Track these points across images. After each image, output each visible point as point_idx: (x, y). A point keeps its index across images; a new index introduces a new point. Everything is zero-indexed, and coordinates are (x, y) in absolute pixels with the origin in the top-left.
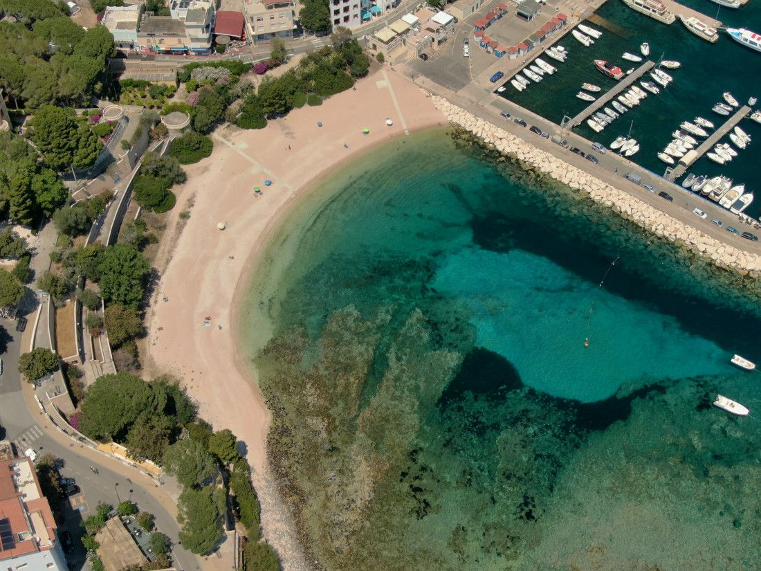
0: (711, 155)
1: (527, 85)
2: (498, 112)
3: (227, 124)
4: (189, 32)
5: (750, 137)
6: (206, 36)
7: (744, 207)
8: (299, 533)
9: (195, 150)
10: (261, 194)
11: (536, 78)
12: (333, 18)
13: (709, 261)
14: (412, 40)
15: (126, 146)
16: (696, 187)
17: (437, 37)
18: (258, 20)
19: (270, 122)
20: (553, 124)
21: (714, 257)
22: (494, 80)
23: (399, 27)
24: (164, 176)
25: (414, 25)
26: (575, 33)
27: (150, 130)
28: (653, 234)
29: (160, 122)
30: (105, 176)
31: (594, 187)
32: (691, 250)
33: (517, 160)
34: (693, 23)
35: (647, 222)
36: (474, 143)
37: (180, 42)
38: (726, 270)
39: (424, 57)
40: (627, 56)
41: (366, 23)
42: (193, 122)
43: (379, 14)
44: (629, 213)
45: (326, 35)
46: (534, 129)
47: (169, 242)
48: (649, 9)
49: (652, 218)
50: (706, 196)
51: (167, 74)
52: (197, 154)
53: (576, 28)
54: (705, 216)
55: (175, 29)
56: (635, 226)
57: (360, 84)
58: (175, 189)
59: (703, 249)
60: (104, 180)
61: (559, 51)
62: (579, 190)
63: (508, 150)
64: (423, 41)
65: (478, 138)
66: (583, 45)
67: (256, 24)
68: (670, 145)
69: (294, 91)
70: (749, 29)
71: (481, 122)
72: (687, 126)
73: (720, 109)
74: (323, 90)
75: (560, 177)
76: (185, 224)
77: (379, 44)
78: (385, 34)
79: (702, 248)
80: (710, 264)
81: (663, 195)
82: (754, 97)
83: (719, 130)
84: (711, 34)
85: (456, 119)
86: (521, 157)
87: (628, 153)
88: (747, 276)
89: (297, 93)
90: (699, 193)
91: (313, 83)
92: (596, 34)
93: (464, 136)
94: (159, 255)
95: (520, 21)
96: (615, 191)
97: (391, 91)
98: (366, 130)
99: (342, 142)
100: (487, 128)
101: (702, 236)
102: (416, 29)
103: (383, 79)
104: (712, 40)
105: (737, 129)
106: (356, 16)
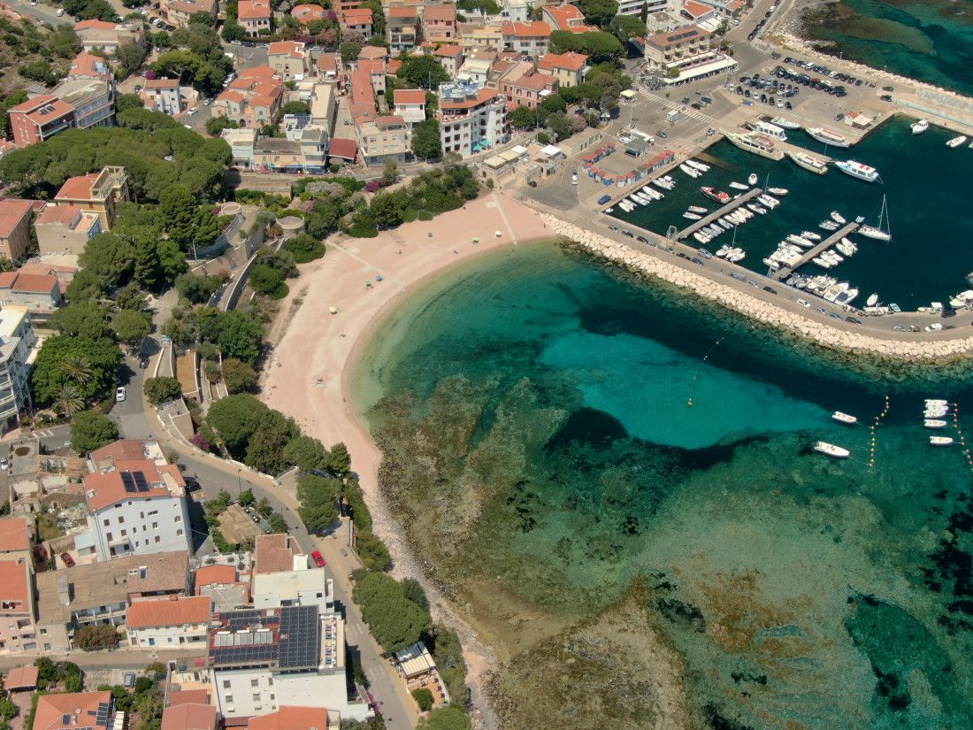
0: (817, 261)
1: (634, 207)
2: (606, 226)
3: (339, 233)
4: (304, 149)
5: (857, 246)
6: (321, 153)
7: (849, 299)
8: (408, 540)
9: (308, 251)
10: (372, 287)
11: (643, 202)
12: (444, 145)
13: (812, 341)
14: (521, 168)
15: (243, 235)
16: (802, 285)
17: (546, 167)
18: (372, 141)
19: (382, 233)
20: (660, 236)
21: (817, 338)
22: (601, 203)
23: (509, 156)
24: (279, 268)
25: (523, 155)
26: (683, 167)
27: (266, 230)
28: (757, 321)
29: (275, 222)
30: (223, 259)
31: (699, 284)
32: (794, 334)
33: (625, 265)
34: (801, 157)
35: (751, 311)
36: (582, 251)
37: (295, 159)
38: (829, 349)
39: (534, 184)
40: (734, 185)
41: (475, 155)
42: (306, 226)
43: (489, 147)
44: (734, 304)
45: (437, 162)
46: (640, 239)
47: (282, 323)
48: (757, 147)
49: (757, 307)
50: (812, 292)
51: (282, 188)
52: (310, 254)
53: (684, 163)
54: (808, 305)
55: (290, 148)
56: (740, 316)
57: (470, 205)
58: (288, 282)
59: (807, 332)
60: (221, 262)
61: (666, 181)
62: (684, 287)
63: (615, 256)
64: (531, 169)
65: (586, 247)
66: (691, 177)
67: (369, 144)
68: (776, 253)
69: (405, 207)
70: (857, 161)
71: (588, 234)
72: (793, 238)
73: (827, 225)
74: (434, 208)
75: (666, 276)
76: (298, 309)
77: (489, 171)
78: (494, 161)
79: (805, 330)
80: (814, 344)
81: (767, 289)
82: (861, 216)
83: (826, 241)
84: (819, 165)
85: (564, 232)
86: (628, 261)
87: (736, 259)
88: (851, 353)
89: (409, 209)
90: (803, 289)
91: (424, 200)
92: (704, 168)
93: (571, 246)
94: (273, 331)
95: (629, 158)
96: (719, 286)
97: (500, 209)
98: (476, 239)
99: (452, 249)
100: (594, 239)
101: (805, 321)
102: (525, 160)
103: (493, 201)
104: (821, 172)
105: (845, 241)
106: (466, 145)
